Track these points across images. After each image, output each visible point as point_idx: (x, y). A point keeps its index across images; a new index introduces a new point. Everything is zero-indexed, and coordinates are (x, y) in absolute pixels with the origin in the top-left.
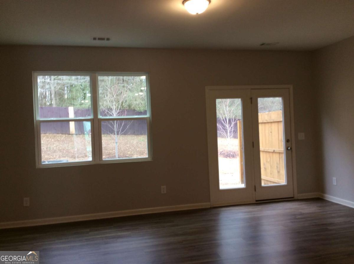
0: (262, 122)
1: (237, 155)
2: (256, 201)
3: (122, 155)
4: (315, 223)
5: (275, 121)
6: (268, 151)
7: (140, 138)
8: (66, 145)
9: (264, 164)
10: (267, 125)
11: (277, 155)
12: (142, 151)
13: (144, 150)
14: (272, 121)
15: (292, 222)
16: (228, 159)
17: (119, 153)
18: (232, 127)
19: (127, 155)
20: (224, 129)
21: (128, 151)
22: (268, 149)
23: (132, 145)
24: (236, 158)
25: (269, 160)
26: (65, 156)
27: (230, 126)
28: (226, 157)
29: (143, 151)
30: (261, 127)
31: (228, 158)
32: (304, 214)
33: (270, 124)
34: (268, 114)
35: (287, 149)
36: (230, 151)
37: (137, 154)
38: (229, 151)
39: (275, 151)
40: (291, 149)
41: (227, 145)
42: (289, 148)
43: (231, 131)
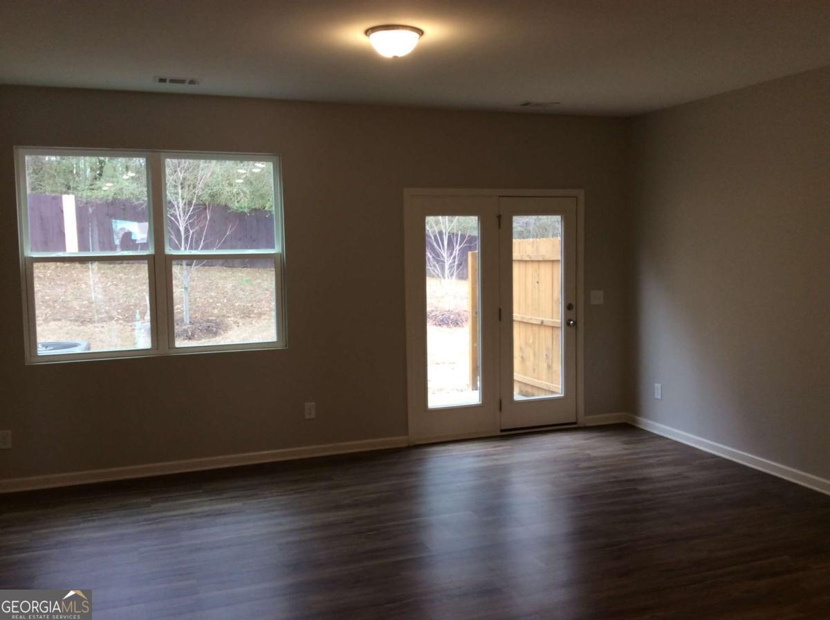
0: (520, 258)
1: (464, 320)
2: (502, 431)
3: (199, 317)
4: (615, 477)
5: (546, 259)
6: (530, 321)
7: (240, 274)
8: (60, 291)
9: (521, 349)
10: (530, 267)
11: (548, 332)
12: (247, 307)
13: (252, 306)
14: (541, 259)
15: (570, 476)
16: (444, 329)
17: (192, 312)
18: (454, 258)
19: (210, 318)
20: (438, 262)
21: (214, 308)
22: (530, 317)
23: (223, 294)
24: (463, 326)
25: (531, 341)
26: (59, 317)
27: (451, 254)
28: (440, 325)
29: (250, 308)
30: (517, 270)
31: (445, 326)
32: (595, 458)
33: (536, 265)
34: (533, 242)
35: (567, 323)
36: (449, 311)
37: (235, 316)
38: (447, 310)
39: (544, 324)
40: (575, 323)
41: (443, 297)
42: (572, 322)
43: (452, 265)
